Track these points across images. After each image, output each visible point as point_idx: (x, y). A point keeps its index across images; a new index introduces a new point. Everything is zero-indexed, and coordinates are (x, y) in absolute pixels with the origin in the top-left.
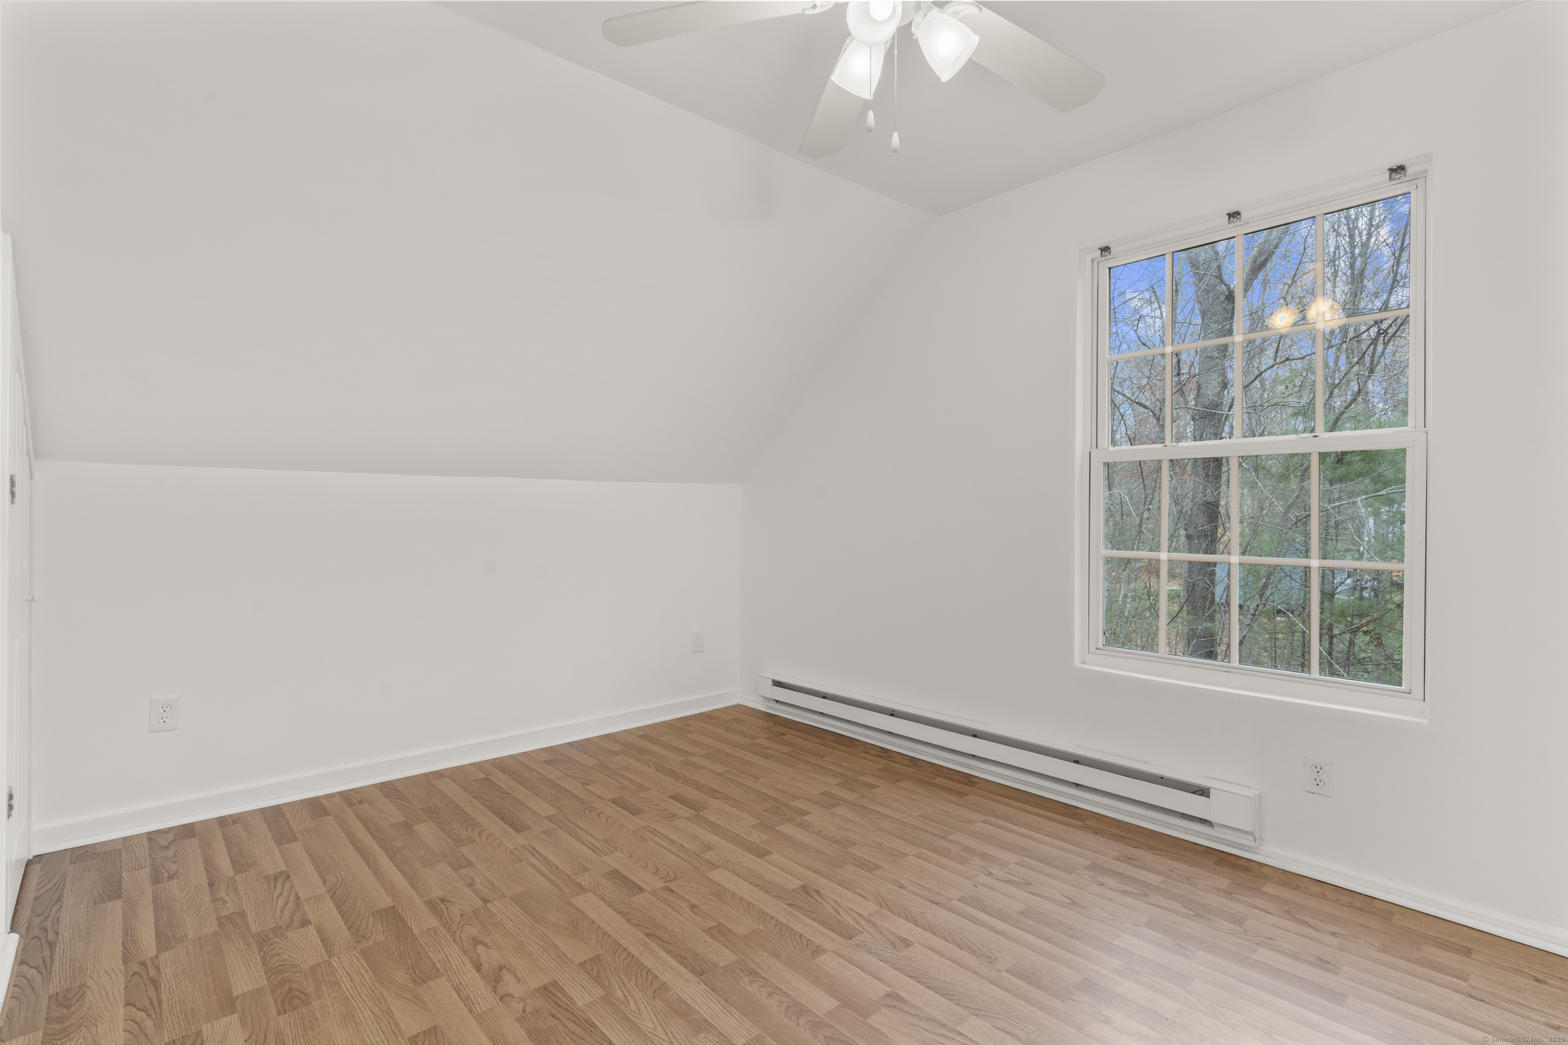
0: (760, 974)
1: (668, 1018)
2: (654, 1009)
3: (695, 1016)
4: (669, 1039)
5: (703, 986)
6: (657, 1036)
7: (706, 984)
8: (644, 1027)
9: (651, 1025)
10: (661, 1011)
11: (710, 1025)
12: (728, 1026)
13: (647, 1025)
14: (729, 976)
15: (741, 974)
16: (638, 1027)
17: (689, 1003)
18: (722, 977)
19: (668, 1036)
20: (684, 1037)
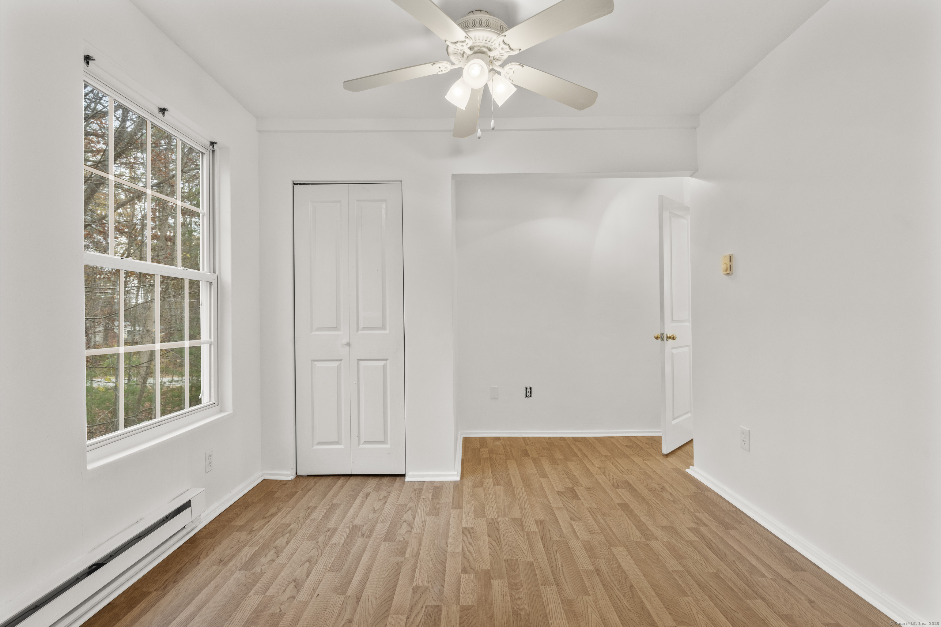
0: (513, 613)
1: (582, 614)
2: (587, 623)
3: (566, 608)
4: (587, 604)
5: (550, 622)
6: (593, 609)
7: (548, 622)
8: (597, 616)
9: (594, 616)
10: (584, 620)
11: (562, 601)
12: (554, 596)
13: (595, 617)
14: (531, 619)
15: (523, 618)
16: (601, 618)
17: (565, 617)
18: (535, 621)
19: (587, 606)
20: (579, 601)
